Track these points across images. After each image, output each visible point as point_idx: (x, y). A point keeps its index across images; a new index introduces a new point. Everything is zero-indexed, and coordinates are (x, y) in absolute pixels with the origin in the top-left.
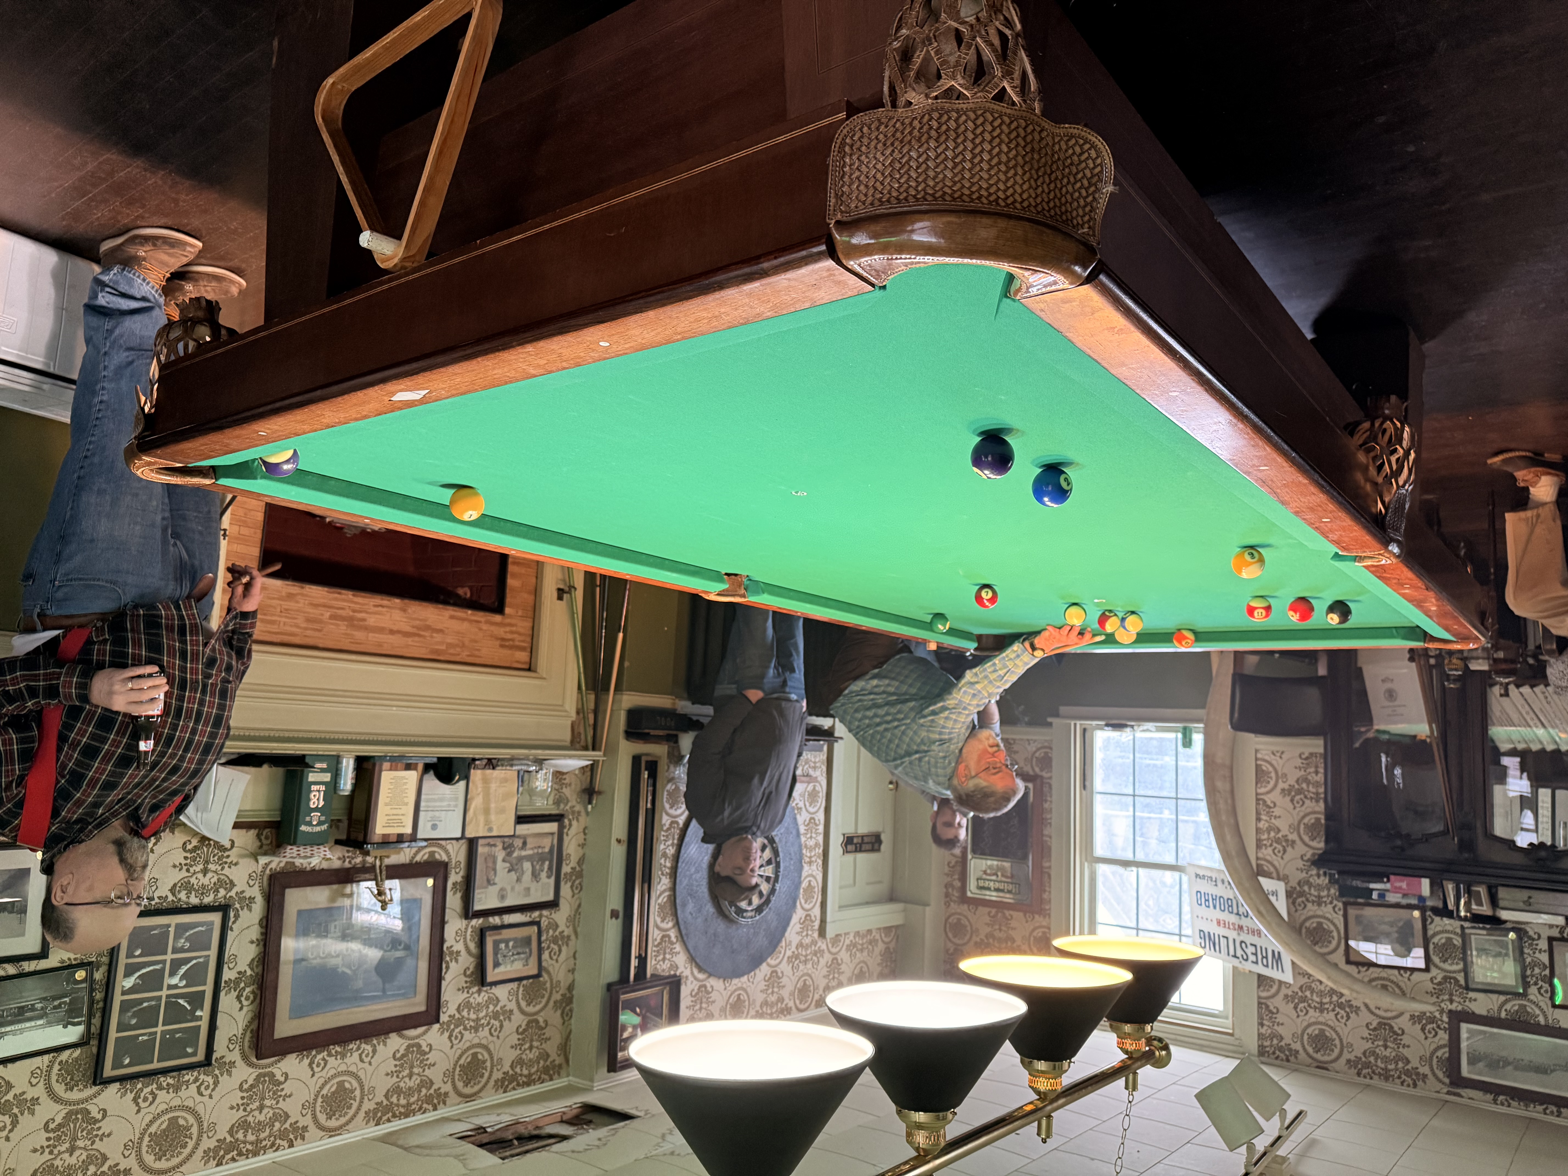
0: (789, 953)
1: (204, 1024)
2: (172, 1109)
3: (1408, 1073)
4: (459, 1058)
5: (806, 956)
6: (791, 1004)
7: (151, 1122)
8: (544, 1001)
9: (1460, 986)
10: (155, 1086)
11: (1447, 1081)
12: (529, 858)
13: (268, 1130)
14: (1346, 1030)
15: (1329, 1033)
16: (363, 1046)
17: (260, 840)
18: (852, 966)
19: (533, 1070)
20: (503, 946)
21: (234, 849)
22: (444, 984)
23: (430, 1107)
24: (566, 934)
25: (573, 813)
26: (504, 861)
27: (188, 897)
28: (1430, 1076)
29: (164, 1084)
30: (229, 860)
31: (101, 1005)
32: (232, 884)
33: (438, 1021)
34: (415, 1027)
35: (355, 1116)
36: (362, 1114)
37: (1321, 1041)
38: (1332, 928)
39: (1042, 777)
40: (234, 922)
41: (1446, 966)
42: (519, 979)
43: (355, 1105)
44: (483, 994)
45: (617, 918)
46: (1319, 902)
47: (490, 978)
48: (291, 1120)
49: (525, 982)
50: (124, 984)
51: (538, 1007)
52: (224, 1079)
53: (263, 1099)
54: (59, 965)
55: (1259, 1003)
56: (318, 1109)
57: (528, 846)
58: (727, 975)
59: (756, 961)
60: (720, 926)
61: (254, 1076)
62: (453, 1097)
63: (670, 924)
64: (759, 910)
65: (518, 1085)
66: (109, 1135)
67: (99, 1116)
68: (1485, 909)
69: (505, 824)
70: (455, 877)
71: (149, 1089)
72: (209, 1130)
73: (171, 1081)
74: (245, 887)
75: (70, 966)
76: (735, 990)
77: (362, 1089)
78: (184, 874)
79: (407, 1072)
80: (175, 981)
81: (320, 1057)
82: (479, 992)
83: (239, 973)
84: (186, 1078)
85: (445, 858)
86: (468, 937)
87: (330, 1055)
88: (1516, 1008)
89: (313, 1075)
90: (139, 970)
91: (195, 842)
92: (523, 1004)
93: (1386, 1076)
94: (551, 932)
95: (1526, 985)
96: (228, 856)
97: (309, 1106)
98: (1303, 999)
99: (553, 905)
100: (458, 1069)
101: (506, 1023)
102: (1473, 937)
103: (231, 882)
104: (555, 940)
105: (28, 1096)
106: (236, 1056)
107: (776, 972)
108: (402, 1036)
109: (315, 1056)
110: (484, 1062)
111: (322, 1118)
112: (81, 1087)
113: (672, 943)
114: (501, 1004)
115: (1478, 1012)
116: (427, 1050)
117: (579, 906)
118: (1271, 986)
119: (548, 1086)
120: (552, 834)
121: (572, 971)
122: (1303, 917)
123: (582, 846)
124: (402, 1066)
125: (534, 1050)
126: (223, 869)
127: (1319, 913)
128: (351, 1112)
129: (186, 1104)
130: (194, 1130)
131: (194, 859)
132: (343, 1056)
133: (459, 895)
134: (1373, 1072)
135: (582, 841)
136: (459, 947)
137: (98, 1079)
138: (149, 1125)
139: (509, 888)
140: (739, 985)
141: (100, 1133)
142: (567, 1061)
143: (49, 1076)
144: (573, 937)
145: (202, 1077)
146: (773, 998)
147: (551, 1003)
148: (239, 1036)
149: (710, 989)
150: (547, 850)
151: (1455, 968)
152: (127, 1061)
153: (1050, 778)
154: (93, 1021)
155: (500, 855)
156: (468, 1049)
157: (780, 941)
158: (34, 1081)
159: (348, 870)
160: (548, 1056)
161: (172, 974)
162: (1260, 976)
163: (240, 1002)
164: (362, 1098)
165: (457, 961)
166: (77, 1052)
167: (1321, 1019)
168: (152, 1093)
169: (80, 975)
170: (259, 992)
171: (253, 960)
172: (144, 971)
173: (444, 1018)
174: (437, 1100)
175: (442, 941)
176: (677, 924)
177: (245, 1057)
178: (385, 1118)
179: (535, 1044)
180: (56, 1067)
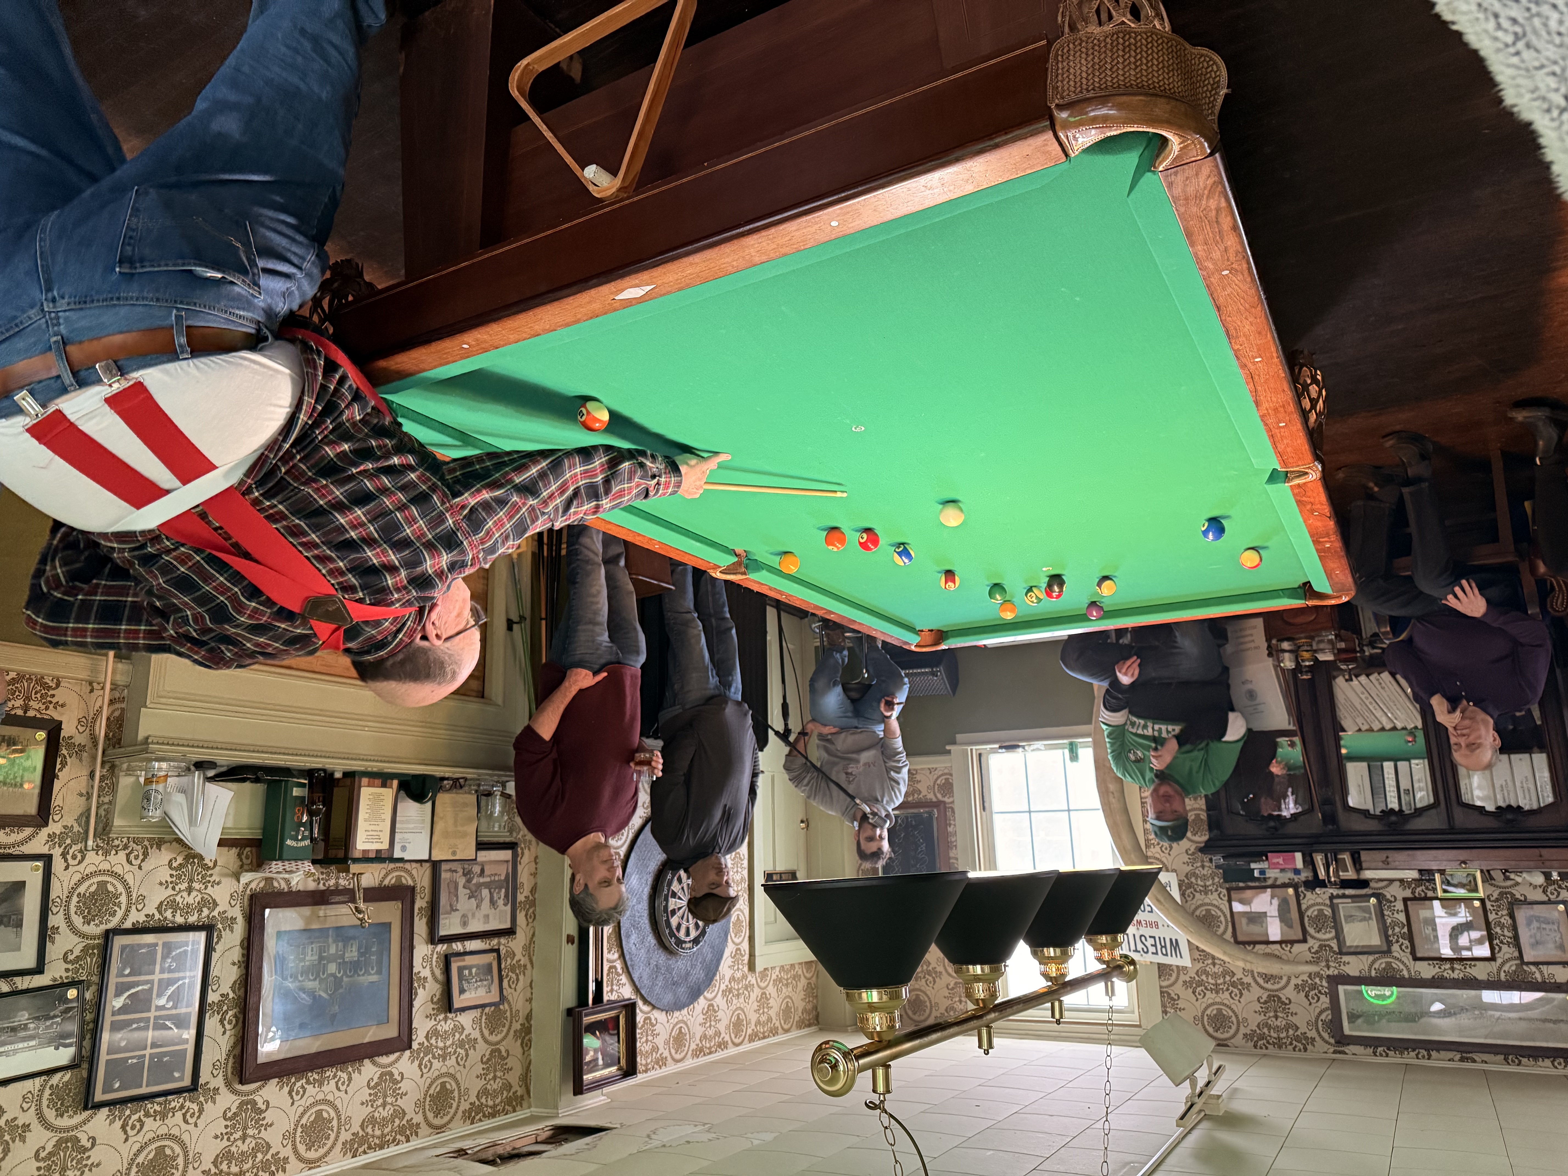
0: (723, 987)
1: (190, 1048)
2: (159, 1138)
3: (1297, 1039)
4: (429, 1088)
5: (738, 990)
6: (727, 1038)
7: (139, 1151)
8: (505, 1030)
9: (1334, 952)
10: (142, 1113)
11: (1332, 1041)
12: (487, 885)
13: (251, 1162)
14: (1240, 1006)
15: (1226, 1012)
16: (339, 1073)
17: (241, 860)
18: (779, 1001)
19: (498, 1101)
20: (466, 972)
21: (217, 868)
22: (414, 1010)
23: (403, 1139)
24: (522, 963)
25: (525, 841)
26: (464, 887)
27: (174, 916)
28: (1318, 1039)
29: (152, 1111)
30: (212, 879)
31: (91, 1026)
32: (215, 904)
33: (410, 1047)
34: (387, 1053)
35: (332, 1147)
36: (339, 1146)
37: (1219, 1021)
38: (1220, 913)
39: (944, 802)
40: (217, 943)
41: (1320, 936)
42: (483, 1006)
43: (333, 1136)
44: (449, 1022)
45: (573, 943)
46: (1206, 891)
47: (457, 1004)
48: (272, 1151)
49: (487, 1010)
50: (114, 1003)
51: (500, 1037)
52: (208, 1106)
53: (245, 1128)
54: (51, 983)
55: (1161, 992)
56: (298, 1139)
57: (487, 872)
58: (668, 1009)
59: (695, 994)
60: (660, 957)
61: (237, 1104)
62: (424, 1129)
63: (616, 956)
64: (696, 941)
65: (484, 1116)
66: (98, 1165)
67: (89, 1145)
68: (1350, 874)
69: (467, 850)
70: (421, 903)
71: (135, 1117)
72: (195, 1161)
73: (157, 1108)
74: (226, 907)
75: (62, 985)
76: (677, 1024)
77: (339, 1119)
78: (170, 892)
79: (381, 1101)
80: (162, 1002)
81: (299, 1084)
82: (446, 1019)
83: (222, 995)
84: (173, 1104)
85: (411, 883)
86: (434, 963)
87: (308, 1082)
88: (1383, 966)
89: (293, 1104)
90: (128, 990)
91: (180, 860)
92: (486, 1032)
93: (1279, 1044)
94: (509, 960)
95: (1389, 943)
96: (211, 875)
97: (289, 1136)
98: (1200, 983)
99: (510, 932)
100: (428, 1099)
101: (471, 1052)
102: (1340, 906)
103: (214, 901)
104: (513, 969)
105: (20, 1122)
106: (219, 1082)
107: (712, 1005)
108: (374, 1063)
109: (294, 1083)
110: (452, 1092)
111: (301, 1148)
112: (71, 1113)
113: (619, 975)
114: (466, 1032)
115: (1351, 974)
116: (399, 1078)
117: (533, 935)
118: (1171, 975)
119: (511, 1117)
120: (507, 861)
121: (530, 1000)
122: (1193, 907)
123: (534, 875)
124: (376, 1095)
125: (498, 1080)
126: (206, 888)
127: (1207, 901)
128: (329, 1143)
129: (172, 1132)
130: (180, 1161)
131: (179, 877)
132: (321, 1084)
133: (424, 920)
134: (1268, 1042)
135: (533, 870)
136: (426, 973)
137: (88, 1103)
138: (136, 1155)
139: (470, 916)
140: (680, 1018)
141: (89, 1162)
142: (528, 1092)
143: (40, 1101)
144: (529, 966)
145: (187, 1104)
146: (711, 1032)
147: (512, 1033)
148: (223, 1061)
149: (654, 1021)
150: (503, 878)
151: (1328, 936)
152: (117, 1085)
153: (953, 802)
154: (84, 1043)
155: (462, 881)
156: (438, 1078)
157: (715, 975)
158: (25, 1106)
159: (323, 892)
160: (511, 1087)
161: (159, 995)
162: (1159, 965)
163: (224, 1026)
164: (339, 1129)
165: (424, 988)
166: (68, 1076)
167: (1218, 1000)
168: (140, 1120)
169: (72, 993)
170: (241, 1017)
171: (235, 982)
172: (133, 991)
173: (415, 1046)
174: (409, 1131)
175: (411, 966)
176: (622, 955)
177: (228, 1084)
178: (361, 1150)
179: (499, 1074)
180: (47, 1092)
